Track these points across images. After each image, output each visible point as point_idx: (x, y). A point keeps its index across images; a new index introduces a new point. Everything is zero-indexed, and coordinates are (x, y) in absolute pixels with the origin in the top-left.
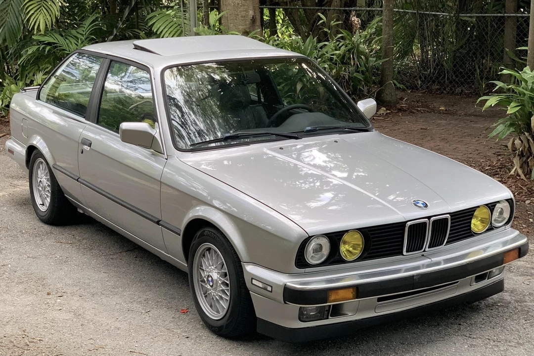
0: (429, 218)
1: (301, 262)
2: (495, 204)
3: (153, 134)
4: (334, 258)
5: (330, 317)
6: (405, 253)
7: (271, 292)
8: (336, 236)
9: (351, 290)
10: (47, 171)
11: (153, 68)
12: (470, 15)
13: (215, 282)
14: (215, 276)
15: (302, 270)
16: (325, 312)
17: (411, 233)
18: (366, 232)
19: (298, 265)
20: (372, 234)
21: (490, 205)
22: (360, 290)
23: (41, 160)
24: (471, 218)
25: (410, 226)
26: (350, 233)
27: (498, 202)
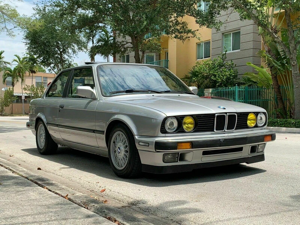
0: (226, 113)
1: (163, 130)
3: (93, 91)
4: (180, 130)
5: (178, 161)
6: (215, 131)
7: (149, 146)
8: (180, 117)
9: (189, 144)
15: (164, 135)
17: (218, 120)
18: (195, 117)
19: (162, 132)
20: (198, 119)
21: (256, 113)
22: (194, 144)
23: (41, 122)
24: (247, 118)
25: (217, 116)
26: (188, 117)
27: (259, 112)
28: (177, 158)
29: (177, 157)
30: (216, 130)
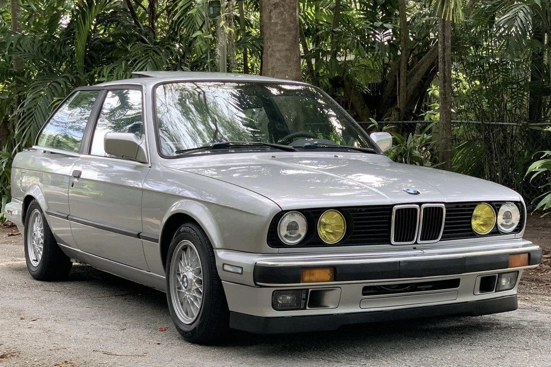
0: (420, 204)
1: (274, 240)
2: (500, 203)
3: (139, 144)
4: (312, 240)
5: (307, 308)
6: (393, 242)
7: (242, 274)
8: (314, 213)
9: (328, 271)
10: (41, 222)
11: (145, 85)
12: (541, 124)
13: (190, 282)
14: (190, 275)
15: (276, 250)
16: (302, 301)
17: (399, 218)
18: (347, 212)
19: (271, 243)
20: (354, 215)
21: (494, 204)
22: (338, 271)
23: (37, 211)
24: (471, 214)
25: (398, 210)
26: (330, 213)
27: (504, 202)
28: (303, 301)
29: (303, 299)
30: (396, 240)
